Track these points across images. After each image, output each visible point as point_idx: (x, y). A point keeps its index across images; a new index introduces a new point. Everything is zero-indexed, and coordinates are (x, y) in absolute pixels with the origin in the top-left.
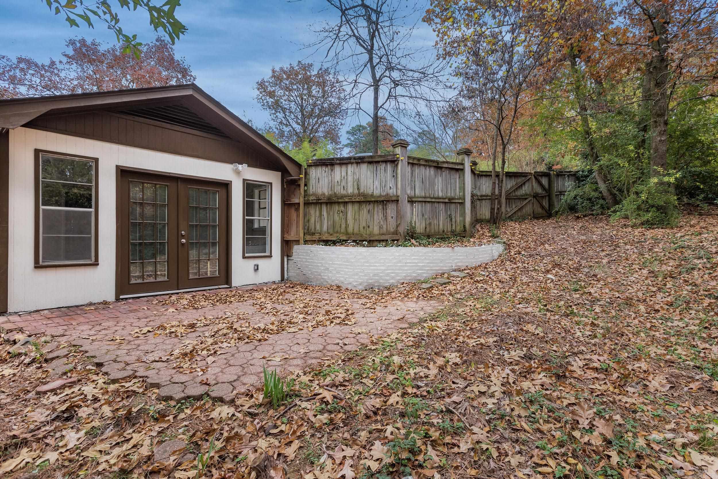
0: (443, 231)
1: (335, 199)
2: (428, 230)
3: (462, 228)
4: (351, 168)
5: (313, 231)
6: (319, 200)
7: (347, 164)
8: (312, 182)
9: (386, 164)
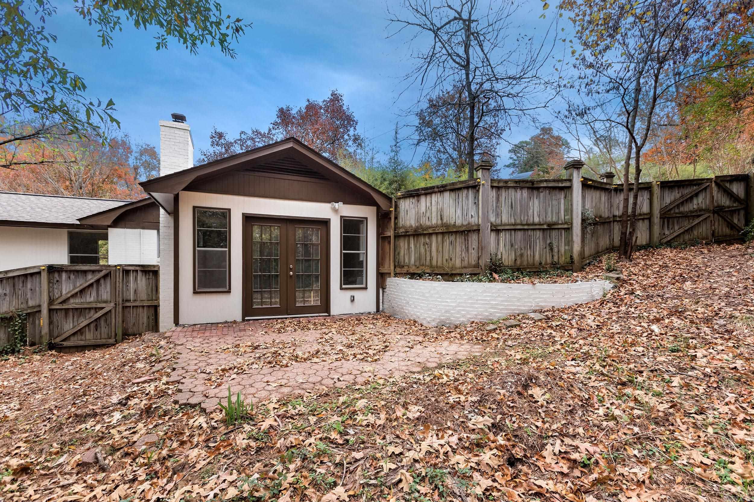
0: (540, 264)
1: (420, 231)
2: (518, 262)
3: (568, 259)
4: (434, 198)
5: (402, 263)
6: (407, 232)
7: (431, 193)
8: (402, 214)
9: (468, 191)
